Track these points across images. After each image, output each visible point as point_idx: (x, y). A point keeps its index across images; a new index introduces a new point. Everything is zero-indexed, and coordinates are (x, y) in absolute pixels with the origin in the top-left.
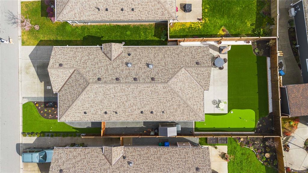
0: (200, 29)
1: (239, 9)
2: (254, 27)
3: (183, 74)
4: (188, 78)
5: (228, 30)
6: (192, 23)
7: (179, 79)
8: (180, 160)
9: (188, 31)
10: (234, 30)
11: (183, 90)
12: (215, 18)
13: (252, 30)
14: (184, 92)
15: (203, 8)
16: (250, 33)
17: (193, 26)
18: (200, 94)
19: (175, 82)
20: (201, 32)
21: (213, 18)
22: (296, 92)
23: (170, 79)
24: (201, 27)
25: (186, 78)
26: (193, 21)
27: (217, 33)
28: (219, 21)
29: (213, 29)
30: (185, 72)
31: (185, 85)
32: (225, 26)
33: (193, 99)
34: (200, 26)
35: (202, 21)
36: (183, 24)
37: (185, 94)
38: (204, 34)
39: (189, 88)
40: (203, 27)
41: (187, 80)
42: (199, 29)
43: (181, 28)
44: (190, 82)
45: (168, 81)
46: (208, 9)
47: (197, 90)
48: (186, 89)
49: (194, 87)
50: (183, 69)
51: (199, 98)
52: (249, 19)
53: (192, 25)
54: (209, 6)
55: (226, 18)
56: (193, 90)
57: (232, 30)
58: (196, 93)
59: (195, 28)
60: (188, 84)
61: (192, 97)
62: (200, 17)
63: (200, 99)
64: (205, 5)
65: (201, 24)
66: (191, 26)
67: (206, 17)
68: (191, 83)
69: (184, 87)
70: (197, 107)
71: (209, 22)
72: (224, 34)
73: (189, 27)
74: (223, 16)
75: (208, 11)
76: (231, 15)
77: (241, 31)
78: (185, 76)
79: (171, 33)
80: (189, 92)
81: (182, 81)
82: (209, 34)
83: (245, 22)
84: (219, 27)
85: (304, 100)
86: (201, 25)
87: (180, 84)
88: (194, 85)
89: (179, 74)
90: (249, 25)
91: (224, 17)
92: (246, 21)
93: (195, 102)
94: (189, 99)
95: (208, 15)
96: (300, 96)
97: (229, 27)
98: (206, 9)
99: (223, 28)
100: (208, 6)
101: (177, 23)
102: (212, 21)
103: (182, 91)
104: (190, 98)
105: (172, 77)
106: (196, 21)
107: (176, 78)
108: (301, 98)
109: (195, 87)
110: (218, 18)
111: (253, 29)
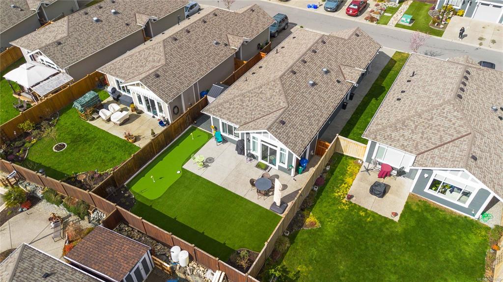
0: (333, 193)
1: (342, 267)
2: (291, 275)
3: (280, 103)
4: (270, 108)
5: (310, 230)
6: (350, 186)
7: (275, 96)
8: (182, 73)
9: (339, 178)
10: (304, 239)
11: (259, 95)
12: (341, 221)
13: (287, 270)
14: (255, 96)
15: (368, 211)
16: (284, 263)
17: (343, 185)
18: (238, 119)
19: (274, 88)
20: (327, 192)
21: (343, 218)
22: (126, 254)
23: (283, 85)
24: (337, 195)
25: (271, 105)
26: (352, 188)
27: (313, 213)
28: (333, 224)
29: (324, 210)
30: (281, 106)
31: (264, 101)
32: (320, 229)
33: (238, 106)
34: (339, 194)
35: (346, 199)
36: (353, 175)
37: (252, 97)
38: (321, 195)
39: (256, 105)
40: (335, 198)
41: (268, 106)
42: (333, 191)
43: (348, 172)
44: (263, 109)
45: (282, 81)
46: (364, 217)
47: (246, 115)
48: (257, 100)
49: (253, 113)
50: (285, 105)
51: (235, 115)
52: (312, 276)
53: (346, 186)
54: (370, 222)
55: (334, 238)
56: (250, 110)
57: (306, 236)
58: (244, 113)
59: (338, 187)
60: (262, 106)
61: (242, 106)
62: (355, 200)
63: (232, 117)
64: (373, 217)
65: (342, 196)
66: (345, 184)
67: (351, 208)
68: (261, 110)
69: (262, 98)
70: (225, 108)
71: (339, 208)
72: (307, 221)
73: (343, 181)
74: (338, 233)
75: (360, 216)
76: (336, 249)
77: (297, 249)
78: (275, 104)
79: (346, 159)
80: (251, 104)
81: (271, 97)
82: (318, 201)
83: (310, 264)
84: (322, 220)
85: (102, 258)
86: (340, 196)
87: (268, 95)
88: (255, 114)
89: (283, 97)
90: (299, 269)
91: (336, 234)
92: (311, 268)
93: (233, 108)
94: (241, 100)
95: (353, 213)
96: (115, 255)
97: (314, 234)
98: (366, 214)
99: (318, 225)
100: (369, 219)
101: (359, 170)
102: (339, 214)
103: (258, 93)
104: (243, 103)
105: (283, 87)
106: (350, 192)
107: (280, 91)
108: (110, 256)
109: (252, 115)
110: (340, 225)
111: (287, 272)
